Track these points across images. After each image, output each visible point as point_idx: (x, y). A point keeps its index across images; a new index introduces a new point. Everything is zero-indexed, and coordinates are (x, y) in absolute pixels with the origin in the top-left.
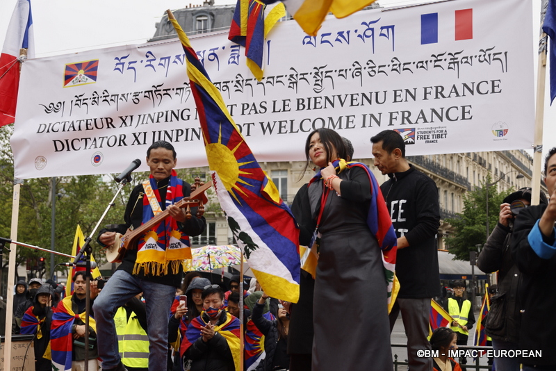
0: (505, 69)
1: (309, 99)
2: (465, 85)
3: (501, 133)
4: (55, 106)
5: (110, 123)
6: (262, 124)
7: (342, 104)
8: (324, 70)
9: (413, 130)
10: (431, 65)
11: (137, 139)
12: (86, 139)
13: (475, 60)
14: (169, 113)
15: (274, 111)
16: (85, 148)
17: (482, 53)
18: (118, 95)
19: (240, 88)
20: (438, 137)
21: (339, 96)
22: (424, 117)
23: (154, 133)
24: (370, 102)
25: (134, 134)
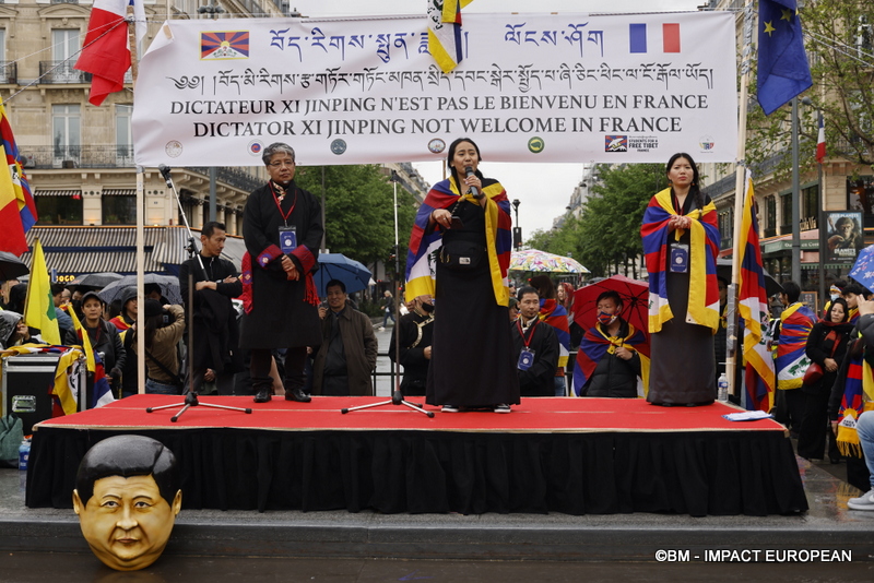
0: (710, 85)
1: (515, 98)
2: (674, 97)
3: (708, 146)
4: (190, 80)
5: (270, 107)
6: (463, 120)
7: (551, 106)
8: (530, 69)
9: (625, 137)
10: (640, 74)
11: (308, 127)
12: (237, 124)
13: (683, 74)
14: (349, 102)
15: (476, 108)
16: (237, 134)
17: (690, 68)
18: (281, 76)
19: (435, 80)
20: (650, 146)
21: (547, 98)
22: (635, 126)
23: (330, 122)
24: (580, 106)
25: (305, 123)
